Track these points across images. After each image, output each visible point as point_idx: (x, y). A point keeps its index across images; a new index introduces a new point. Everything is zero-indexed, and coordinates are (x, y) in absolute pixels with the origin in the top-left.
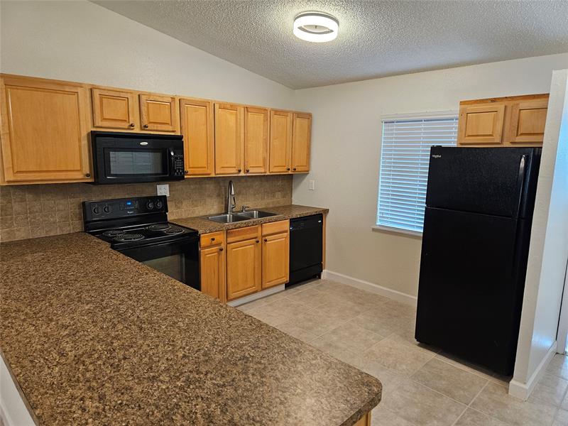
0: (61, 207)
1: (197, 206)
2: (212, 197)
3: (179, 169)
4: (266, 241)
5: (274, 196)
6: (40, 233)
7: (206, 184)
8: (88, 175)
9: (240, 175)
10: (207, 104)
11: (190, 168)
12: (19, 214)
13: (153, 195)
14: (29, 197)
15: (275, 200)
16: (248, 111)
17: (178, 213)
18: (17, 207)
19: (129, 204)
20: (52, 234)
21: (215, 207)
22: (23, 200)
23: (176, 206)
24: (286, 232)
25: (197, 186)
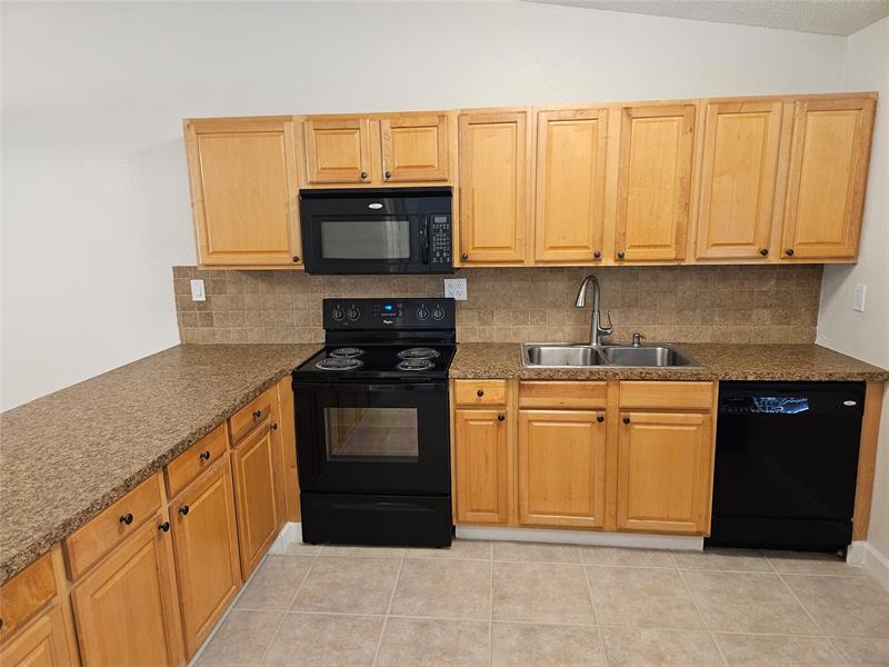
0: (300, 304)
1: (525, 323)
2: (560, 307)
3: (441, 252)
4: (627, 421)
5: (747, 318)
6: (275, 339)
7: (546, 281)
8: (296, 259)
9: (603, 264)
10: (519, 118)
11: (474, 248)
12: (251, 309)
13: (437, 295)
14: (262, 286)
15: (747, 327)
16: (629, 115)
17: (484, 331)
18: (248, 299)
19: (389, 308)
20: (289, 341)
21: (568, 329)
22: (255, 291)
23: (480, 318)
24: (705, 411)
25: (527, 284)
